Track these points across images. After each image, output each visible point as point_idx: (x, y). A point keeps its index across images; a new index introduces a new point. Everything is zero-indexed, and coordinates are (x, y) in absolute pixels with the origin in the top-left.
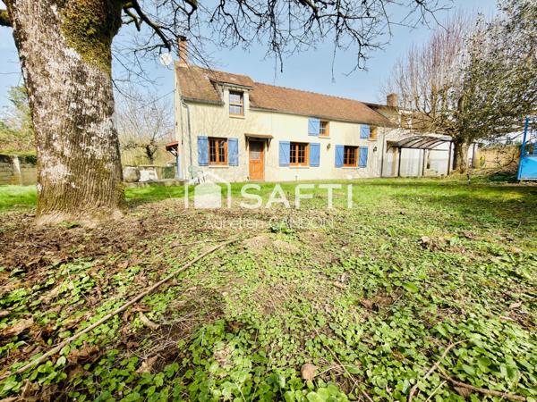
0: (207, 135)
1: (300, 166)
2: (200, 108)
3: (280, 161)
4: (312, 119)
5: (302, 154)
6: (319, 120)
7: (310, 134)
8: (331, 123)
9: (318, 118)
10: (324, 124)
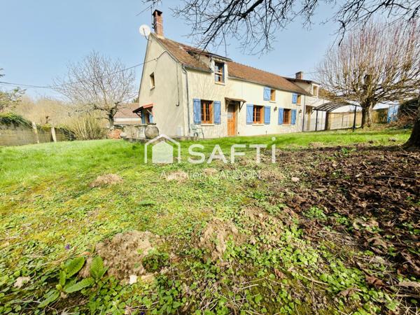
0: (200, 98)
1: (257, 124)
2: (195, 75)
3: (247, 120)
4: (266, 88)
5: (258, 115)
6: (270, 89)
7: (265, 99)
8: (277, 91)
9: (269, 87)
10: (272, 91)
